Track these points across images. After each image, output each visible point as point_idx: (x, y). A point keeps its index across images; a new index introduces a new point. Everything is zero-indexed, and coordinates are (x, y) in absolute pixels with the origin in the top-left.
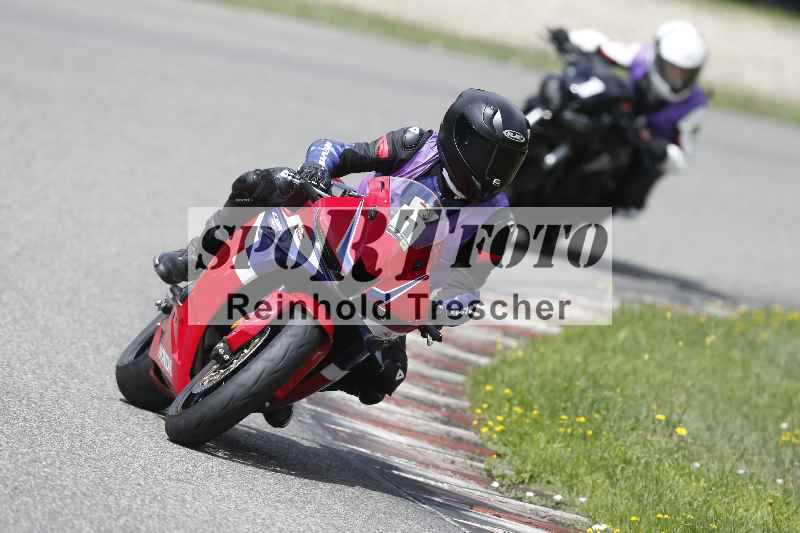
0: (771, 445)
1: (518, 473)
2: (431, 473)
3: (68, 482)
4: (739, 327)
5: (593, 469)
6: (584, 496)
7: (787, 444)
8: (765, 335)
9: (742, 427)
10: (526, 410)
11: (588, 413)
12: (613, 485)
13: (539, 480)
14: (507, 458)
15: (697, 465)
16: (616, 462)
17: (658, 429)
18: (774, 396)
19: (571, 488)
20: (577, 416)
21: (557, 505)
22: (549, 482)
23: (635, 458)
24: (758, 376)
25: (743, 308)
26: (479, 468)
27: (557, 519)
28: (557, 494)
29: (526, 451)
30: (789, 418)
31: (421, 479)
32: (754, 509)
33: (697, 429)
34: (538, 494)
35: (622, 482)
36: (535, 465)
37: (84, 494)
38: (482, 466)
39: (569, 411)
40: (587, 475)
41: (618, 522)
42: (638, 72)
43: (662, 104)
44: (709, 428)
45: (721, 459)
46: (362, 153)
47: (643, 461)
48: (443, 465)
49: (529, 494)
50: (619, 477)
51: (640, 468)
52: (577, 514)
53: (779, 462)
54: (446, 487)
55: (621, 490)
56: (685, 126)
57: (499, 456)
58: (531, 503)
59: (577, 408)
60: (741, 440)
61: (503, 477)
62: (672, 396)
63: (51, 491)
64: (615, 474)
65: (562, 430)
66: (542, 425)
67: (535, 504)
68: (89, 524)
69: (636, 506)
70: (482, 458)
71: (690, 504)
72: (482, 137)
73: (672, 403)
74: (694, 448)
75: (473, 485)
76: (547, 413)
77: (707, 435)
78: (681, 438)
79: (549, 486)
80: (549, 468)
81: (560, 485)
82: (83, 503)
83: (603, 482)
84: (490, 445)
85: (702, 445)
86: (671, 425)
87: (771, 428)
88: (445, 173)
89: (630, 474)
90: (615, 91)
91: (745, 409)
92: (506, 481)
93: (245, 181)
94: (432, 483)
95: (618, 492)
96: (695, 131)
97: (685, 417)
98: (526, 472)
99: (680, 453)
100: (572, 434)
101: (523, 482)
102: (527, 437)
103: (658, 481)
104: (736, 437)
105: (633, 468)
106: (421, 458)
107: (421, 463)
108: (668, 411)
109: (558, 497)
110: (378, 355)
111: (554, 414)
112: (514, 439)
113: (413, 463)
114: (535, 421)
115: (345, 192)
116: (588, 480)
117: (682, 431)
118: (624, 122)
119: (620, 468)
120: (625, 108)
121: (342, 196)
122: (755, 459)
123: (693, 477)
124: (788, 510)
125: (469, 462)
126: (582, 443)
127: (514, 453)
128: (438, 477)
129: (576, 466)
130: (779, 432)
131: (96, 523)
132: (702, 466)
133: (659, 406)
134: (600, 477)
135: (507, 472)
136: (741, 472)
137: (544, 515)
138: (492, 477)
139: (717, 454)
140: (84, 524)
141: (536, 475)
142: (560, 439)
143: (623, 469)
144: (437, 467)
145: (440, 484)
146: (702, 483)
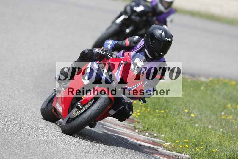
0: (219, 119)
1: (144, 127)
2: (118, 127)
3: (10, 130)
4: (210, 84)
5: (166, 126)
6: (163, 134)
7: (224, 119)
8: (217, 87)
9: (210, 114)
10: (146, 109)
11: (164, 109)
12: (172, 131)
13: (149, 129)
14: (140, 123)
15: (197, 125)
16: (173, 124)
17: (185, 114)
18: (219, 105)
19: (159, 132)
20: (161, 110)
21: (155, 137)
22: (153, 130)
23: (178, 123)
24: (215, 99)
25: (211, 78)
26: (132, 126)
27: (155, 141)
28: (155, 134)
29: (146, 121)
30: (224, 111)
31: (114, 129)
32: (213, 138)
33: (197, 114)
34: (149, 134)
35: (174, 130)
36: (148, 125)
37: (14, 134)
38: (133, 125)
39: (159, 109)
40: (164, 128)
41: (173, 142)
42: (154, 4)
43: (161, 13)
44: (201, 114)
45: (204, 123)
46: (121, 44)
47: (181, 124)
48: (121, 125)
49: (147, 134)
50: (174, 129)
51: (180, 126)
52: (161, 140)
53: (221, 124)
54: (122, 132)
55: (174, 133)
56: (168, 19)
57: (138, 122)
58: (147, 136)
59: (161, 108)
60: (210, 118)
61: (139, 129)
62: (189, 104)
63: (5, 133)
64: (173, 128)
65: (156, 115)
66: (151, 113)
67: (149, 137)
68: (15, 143)
69: (179, 137)
70: (133, 123)
71: (195, 137)
72: (158, 40)
73: (189, 107)
74: (196, 120)
75: (130, 131)
76: (152, 110)
77: (200, 116)
78: (192, 117)
79: (153, 132)
80: (152, 126)
81: (156, 131)
82: (14, 136)
83: (169, 130)
84: (135, 119)
85: (198, 119)
86: (189, 113)
87: (219, 114)
88: (146, 51)
89: (177, 128)
90: (147, 9)
91: (211, 108)
92: (140, 130)
93: (85, 52)
94: (118, 130)
95: (173, 133)
96: (171, 21)
97: (193, 111)
98: (146, 127)
99: (192, 122)
100: (160, 116)
101: (145, 130)
102: (146, 117)
103: (185, 130)
104: (208, 117)
105: (178, 126)
106: (114, 123)
107: (115, 124)
108: (188, 109)
109: (155, 135)
110: (126, 107)
111: (154, 110)
112: (142, 117)
113: (112, 124)
114: (149, 112)
115: (117, 57)
116: (164, 130)
117: (192, 115)
118: (150, 19)
119: (174, 126)
120: (150, 15)
121: (116, 58)
122: (214, 123)
123: (196, 129)
124: (224, 139)
125: (129, 124)
126: (163, 118)
127: (142, 122)
128: (119, 128)
129: (161, 125)
130: (221, 115)
131: (18, 142)
132: (198, 125)
133: (186, 108)
134: (168, 129)
135: (140, 127)
136: (210, 127)
137: (151, 140)
138: (136, 129)
139: (203, 122)
140: (14, 142)
141: (149, 128)
142: (156, 117)
143: (175, 127)
144: (119, 126)
145: (120, 131)
146: (198, 130)
